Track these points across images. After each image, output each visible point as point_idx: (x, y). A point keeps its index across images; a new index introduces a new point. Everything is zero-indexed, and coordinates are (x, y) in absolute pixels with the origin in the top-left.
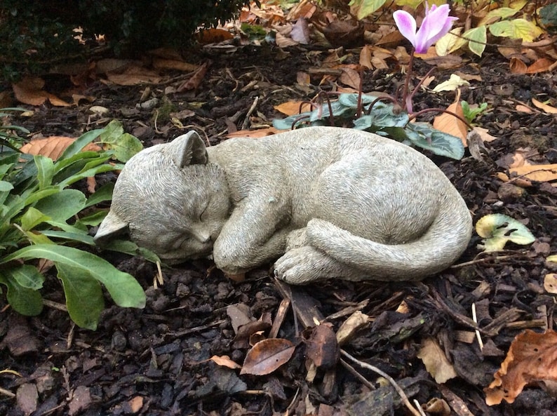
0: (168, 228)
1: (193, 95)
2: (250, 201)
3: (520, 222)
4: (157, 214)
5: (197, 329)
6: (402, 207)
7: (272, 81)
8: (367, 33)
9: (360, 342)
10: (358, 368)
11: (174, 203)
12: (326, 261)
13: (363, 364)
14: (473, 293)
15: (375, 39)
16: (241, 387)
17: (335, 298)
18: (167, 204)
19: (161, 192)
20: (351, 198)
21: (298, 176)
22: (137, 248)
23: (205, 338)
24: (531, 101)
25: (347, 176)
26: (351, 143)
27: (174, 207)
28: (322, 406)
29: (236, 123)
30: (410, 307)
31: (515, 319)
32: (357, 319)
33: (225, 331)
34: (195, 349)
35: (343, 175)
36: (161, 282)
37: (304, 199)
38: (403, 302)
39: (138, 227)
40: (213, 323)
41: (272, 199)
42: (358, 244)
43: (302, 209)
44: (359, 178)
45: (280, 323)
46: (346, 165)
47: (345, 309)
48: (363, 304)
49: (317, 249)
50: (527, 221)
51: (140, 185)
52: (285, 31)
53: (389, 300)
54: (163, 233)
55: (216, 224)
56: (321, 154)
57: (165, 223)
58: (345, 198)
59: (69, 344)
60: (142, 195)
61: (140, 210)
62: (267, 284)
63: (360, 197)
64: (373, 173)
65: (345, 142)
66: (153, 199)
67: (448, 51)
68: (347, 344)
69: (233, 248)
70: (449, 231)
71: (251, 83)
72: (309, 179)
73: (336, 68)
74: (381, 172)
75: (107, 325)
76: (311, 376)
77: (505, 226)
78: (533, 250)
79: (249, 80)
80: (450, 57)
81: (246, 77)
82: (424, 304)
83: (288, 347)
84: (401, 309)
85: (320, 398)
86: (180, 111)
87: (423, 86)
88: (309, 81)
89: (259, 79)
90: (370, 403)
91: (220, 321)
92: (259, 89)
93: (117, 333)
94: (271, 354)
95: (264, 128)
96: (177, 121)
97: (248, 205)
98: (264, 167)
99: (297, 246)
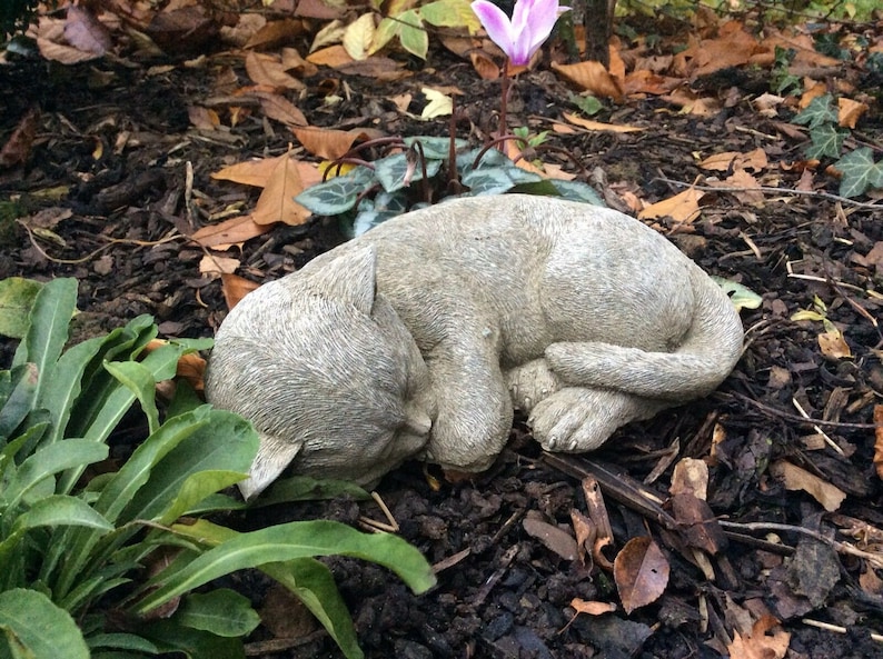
0: (381, 426)
2: (456, 343)
3: (733, 281)
4: (365, 409)
5: (492, 580)
6: (674, 295)
8: (225, 29)
9: (725, 499)
10: (747, 531)
11: (386, 380)
13: (752, 526)
14: (770, 384)
15: (241, 38)
16: (644, 631)
17: (638, 452)
18: (377, 385)
19: (363, 368)
20: (618, 299)
21: (497, 284)
22: (316, 483)
24: (563, 117)
25: (598, 266)
26: (548, 215)
27: (387, 389)
28: (748, 604)
30: (727, 429)
31: (846, 401)
32: (696, 471)
33: (537, 563)
34: (530, 611)
36: (395, 526)
37: (523, 318)
38: (717, 426)
39: (329, 444)
40: (505, 560)
41: (486, 332)
42: (666, 362)
43: (525, 335)
44: (614, 266)
45: (605, 517)
46: (584, 250)
47: (660, 463)
48: (675, 448)
50: (739, 277)
52: (51, 33)
53: (703, 429)
54: (374, 439)
56: (514, 242)
57: (378, 421)
58: (612, 301)
60: (329, 382)
61: (332, 410)
62: (532, 467)
63: (629, 294)
64: (624, 256)
65: (539, 217)
66: (354, 385)
67: (366, 51)
69: (483, 428)
70: (719, 313)
71: (121, 139)
72: (519, 284)
73: (238, 94)
74: (631, 250)
76: (709, 572)
78: (770, 312)
79: (111, 133)
80: (375, 60)
81: (108, 126)
82: (749, 419)
83: (646, 546)
84: (717, 436)
85: (737, 596)
86: (32, 213)
87: (403, 110)
88: (217, 121)
89: (129, 128)
90: (811, 569)
91: (512, 553)
92: (142, 146)
93: (399, 644)
94: (638, 566)
95: (233, 216)
96: (48, 233)
97: (458, 351)
98: (443, 281)
99: (547, 394)
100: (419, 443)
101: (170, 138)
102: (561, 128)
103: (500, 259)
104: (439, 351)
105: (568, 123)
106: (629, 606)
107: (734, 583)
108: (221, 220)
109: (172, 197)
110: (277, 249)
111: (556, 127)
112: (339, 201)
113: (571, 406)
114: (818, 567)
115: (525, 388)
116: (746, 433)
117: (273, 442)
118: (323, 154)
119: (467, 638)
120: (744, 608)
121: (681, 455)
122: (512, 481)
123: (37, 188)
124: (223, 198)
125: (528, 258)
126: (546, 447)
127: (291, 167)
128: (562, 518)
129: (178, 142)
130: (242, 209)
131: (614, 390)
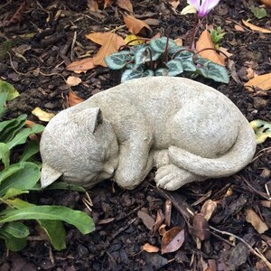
1: (18, 27)
2: (132, 141)
4: (85, 166)
5: (121, 229)
7: (72, 9)
9: (217, 220)
10: (220, 234)
11: (94, 157)
12: (188, 175)
13: (223, 233)
14: (261, 175)
16: (165, 261)
17: (193, 193)
18: (90, 159)
19: (85, 152)
20: (198, 136)
21: (156, 119)
22: (68, 185)
23: (129, 234)
24: (241, 21)
25: (193, 121)
27: (94, 160)
28: (209, 261)
29: (66, 55)
30: (233, 191)
32: (211, 206)
33: (139, 227)
34: (129, 244)
35: (191, 121)
36: (91, 205)
38: (230, 189)
39: (71, 175)
40: (129, 223)
41: (145, 138)
44: (200, 122)
45: (170, 216)
47: (200, 199)
48: (209, 194)
49: (181, 168)
51: (70, 149)
53: (223, 189)
54: (88, 175)
55: (116, 161)
56: (167, 102)
57: (90, 170)
58: (195, 136)
59: (52, 261)
60: (73, 155)
63: (203, 134)
64: (207, 118)
65: (180, 93)
66: (81, 158)
68: (211, 222)
69: (132, 176)
71: (58, 13)
75: (72, 243)
76: (199, 246)
77: (262, 126)
79: (55, 11)
81: (53, 8)
82: (242, 189)
83: (180, 230)
84: (229, 193)
85: (206, 257)
86: (18, 46)
87: (174, 9)
88: (97, 7)
89: (62, 8)
90: (236, 256)
91: (133, 221)
92: (65, 17)
93: (79, 246)
94: (173, 237)
95: (88, 57)
96: (21, 56)
97: (132, 145)
98: (134, 116)
99: (165, 165)
100: (109, 176)
101: (77, 14)
102: (238, 28)
103: (160, 109)
104: (126, 143)
105: (243, 25)
106: (164, 251)
107: (208, 251)
108: (82, 58)
109: (66, 47)
110: (97, 77)
111: (236, 26)
112: (119, 64)
113: (169, 173)
114: (240, 255)
115: (158, 160)
116: (239, 194)
117: (53, 171)
118: (131, 31)
119: (103, 249)
120: (207, 262)
121: (210, 198)
122: (142, 195)
123: (23, 34)
124: (87, 47)
125: (171, 110)
126: (158, 185)
127: (114, 38)
128: (154, 212)
129: (79, 16)
130: (92, 54)
131: (187, 171)
